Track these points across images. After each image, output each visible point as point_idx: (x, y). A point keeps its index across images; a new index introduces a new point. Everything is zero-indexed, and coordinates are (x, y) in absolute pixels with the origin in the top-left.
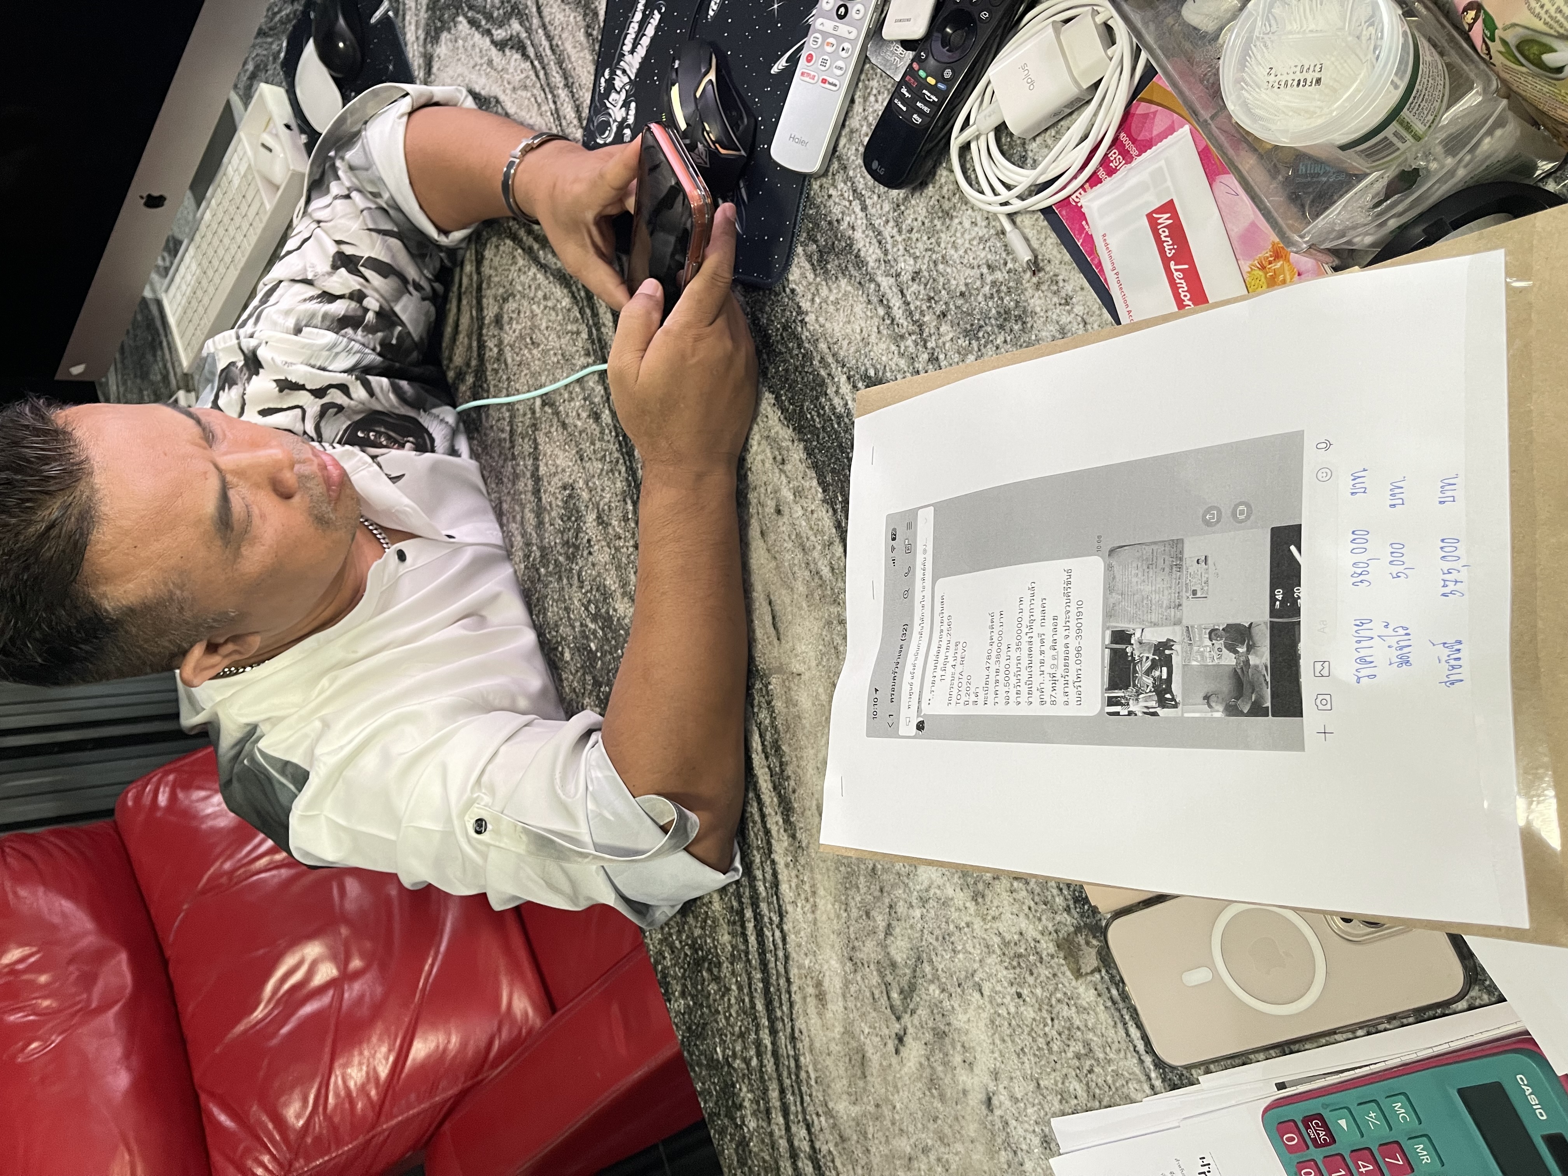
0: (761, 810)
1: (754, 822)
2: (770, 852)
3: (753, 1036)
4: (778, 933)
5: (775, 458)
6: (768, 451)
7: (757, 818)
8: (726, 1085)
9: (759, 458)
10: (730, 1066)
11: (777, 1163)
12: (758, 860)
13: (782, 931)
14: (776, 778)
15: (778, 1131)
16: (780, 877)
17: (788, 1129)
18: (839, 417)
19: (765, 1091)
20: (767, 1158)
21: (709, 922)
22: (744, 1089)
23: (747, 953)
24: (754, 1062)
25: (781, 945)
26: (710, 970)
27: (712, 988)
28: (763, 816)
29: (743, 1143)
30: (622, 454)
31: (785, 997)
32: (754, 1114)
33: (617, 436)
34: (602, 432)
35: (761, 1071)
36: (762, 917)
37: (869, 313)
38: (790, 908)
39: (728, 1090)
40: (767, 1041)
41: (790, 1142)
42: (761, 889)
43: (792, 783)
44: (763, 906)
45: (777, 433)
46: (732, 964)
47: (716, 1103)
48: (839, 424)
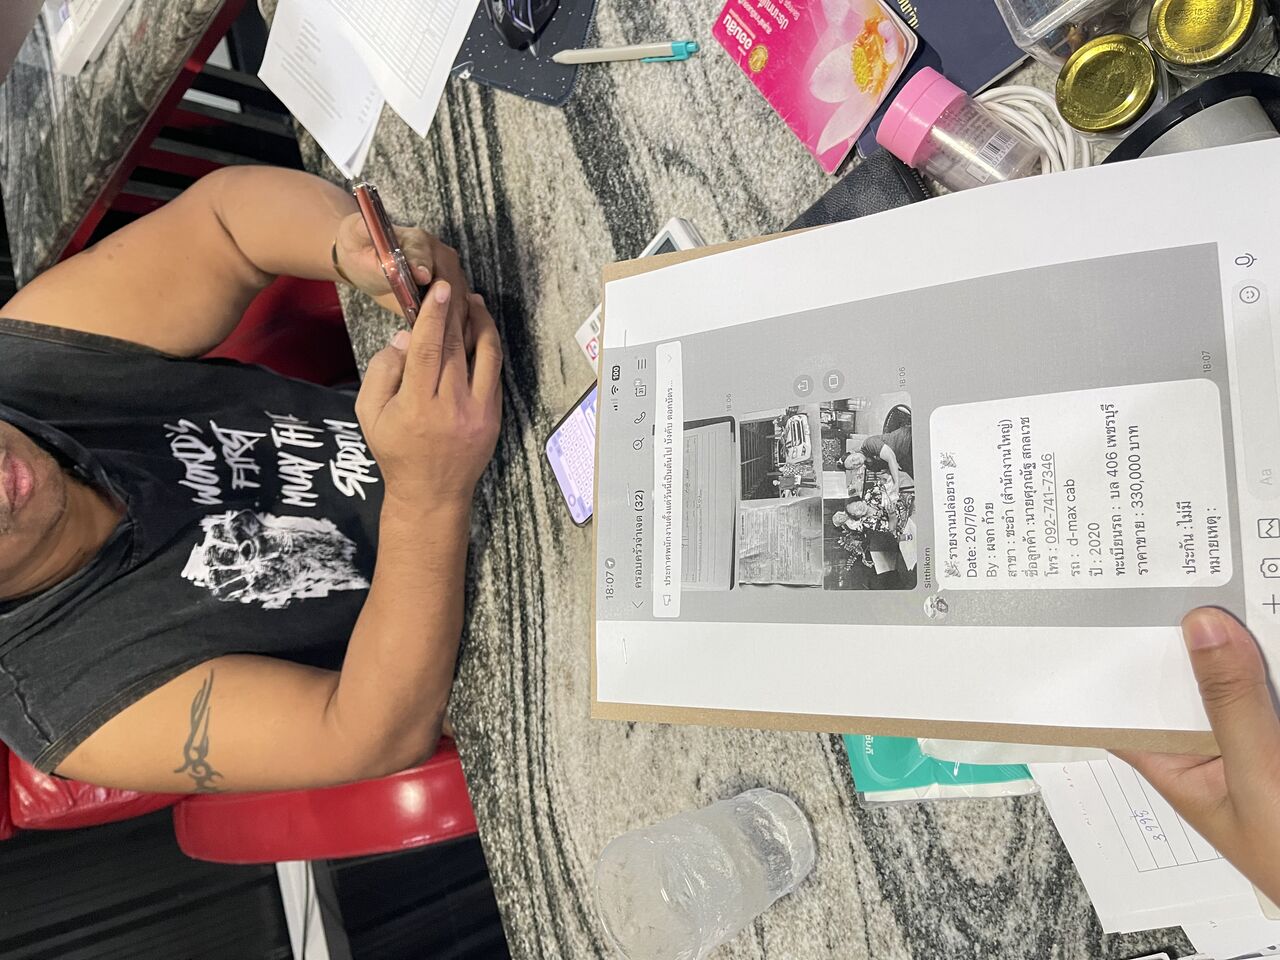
0: (535, 529)
1: (528, 538)
2: (540, 564)
3: (510, 715)
4: (539, 632)
5: (577, 219)
6: (571, 212)
7: (532, 535)
8: (484, 753)
9: (564, 217)
10: (489, 737)
11: (520, 816)
12: (528, 570)
13: (543, 630)
14: (550, 503)
15: (524, 792)
16: (545, 586)
17: (531, 791)
18: (638, 186)
19: (516, 760)
20: (513, 813)
21: (483, 619)
22: (499, 757)
23: (512, 647)
24: (509, 736)
25: (540, 642)
26: (479, 658)
27: (480, 673)
28: (536, 534)
29: (494, 800)
30: (443, 205)
31: (540, 685)
32: (505, 777)
33: (439, 188)
34: (426, 184)
35: (514, 744)
36: (527, 617)
37: (674, 91)
38: (551, 612)
39: (485, 757)
40: (521, 719)
41: (533, 802)
42: (529, 595)
44: (530, 609)
45: (581, 195)
46: (499, 654)
47: (475, 767)
48: (636, 191)
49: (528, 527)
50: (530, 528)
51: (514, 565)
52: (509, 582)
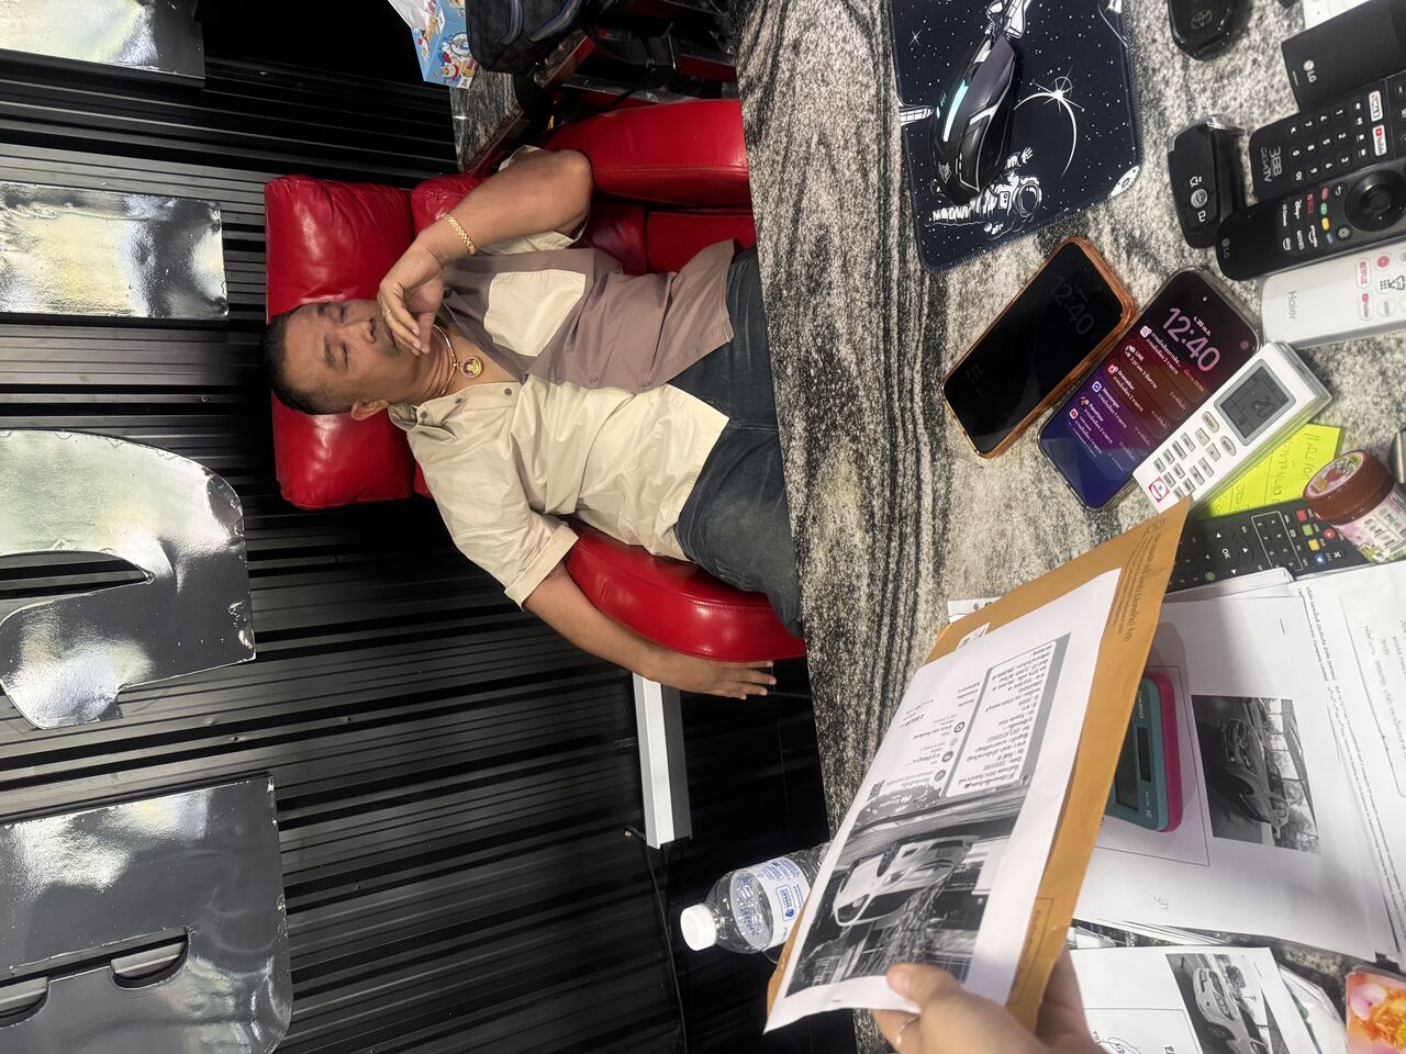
0: (917, 554)
1: (909, 561)
3: (866, 700)
4: (905, 644)
7: (912, 558)
10: (844, 711)
12: (904, 587)
13: (909, 643)
14: (937, 537)
16: (919, 607)
21: (854, 612)
23: (877, 646)
24: (863, 717)
25: (906, 652)
26: (845, 643)
27: (845, 656)
28: (918, 559)
29: (841, 762)
30: (879, 217)
31: (898, 687)
32: (854, 748)
33: (879, 198)
34: (866, 189)
35: (866, 725)
36: (896, 628)
38: (920, 631)
39: (838, 725)
40: (877, 708)
42: (901, 608)
43: (949, 546)
44: (900, 621)
46: (864, 647)
47: (828, 729)
51: (890, 577)
52: (884, 590)
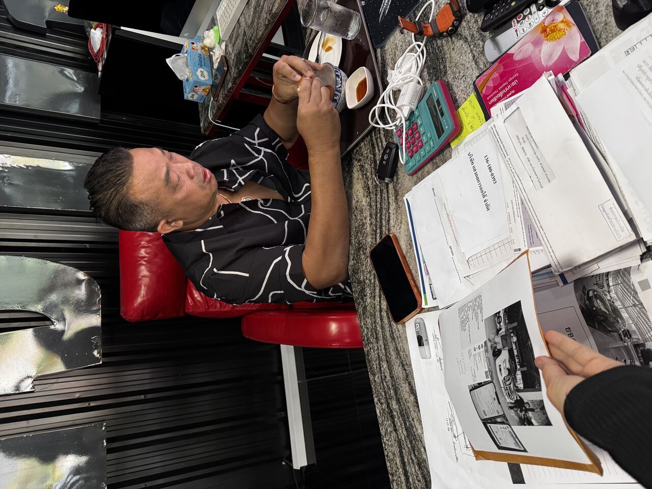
0: (388, 195)
2: (389, 209)
7: (386, 198)
11: (375, 313)
12: (384, 213)
15: (377, 303)
16: (391, 218)
17: (380, 302)
19: (375, 290)
20: (372, 312)
21: (365, 235)
28: (388, 197)
29: (365, 308)
32: (370, 298)
38: (392, 228)
41: (380, 306)
42: (384, 222)
43: (400, 185)
44: (384, 228)
47: (358, 295)
49: (385, 195)
50: (386, 196)
